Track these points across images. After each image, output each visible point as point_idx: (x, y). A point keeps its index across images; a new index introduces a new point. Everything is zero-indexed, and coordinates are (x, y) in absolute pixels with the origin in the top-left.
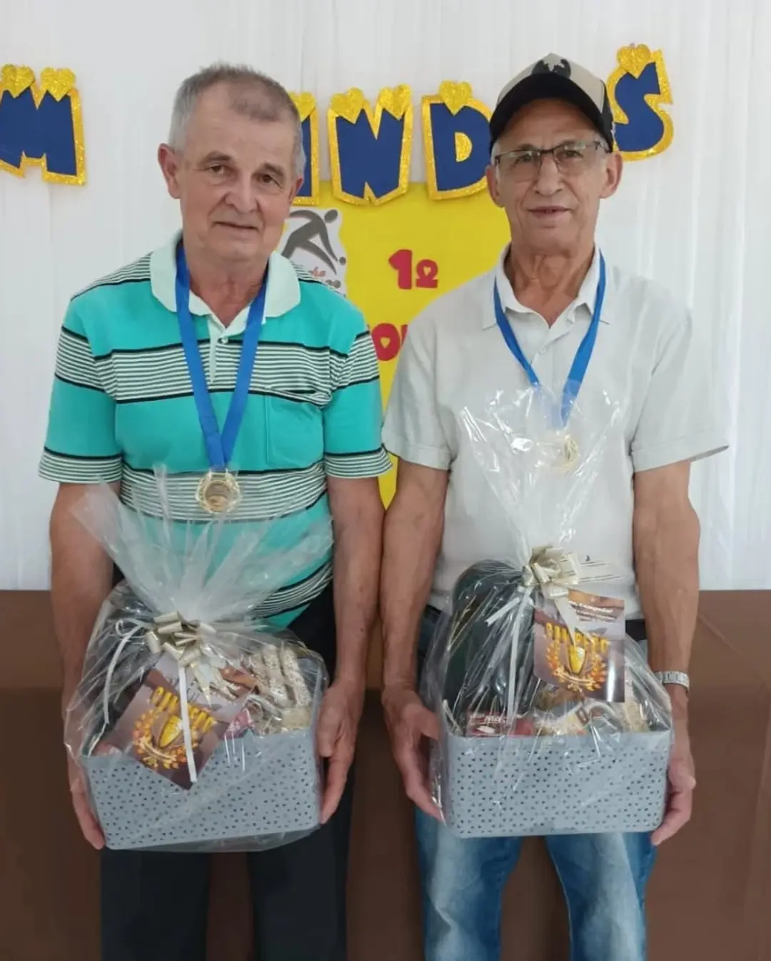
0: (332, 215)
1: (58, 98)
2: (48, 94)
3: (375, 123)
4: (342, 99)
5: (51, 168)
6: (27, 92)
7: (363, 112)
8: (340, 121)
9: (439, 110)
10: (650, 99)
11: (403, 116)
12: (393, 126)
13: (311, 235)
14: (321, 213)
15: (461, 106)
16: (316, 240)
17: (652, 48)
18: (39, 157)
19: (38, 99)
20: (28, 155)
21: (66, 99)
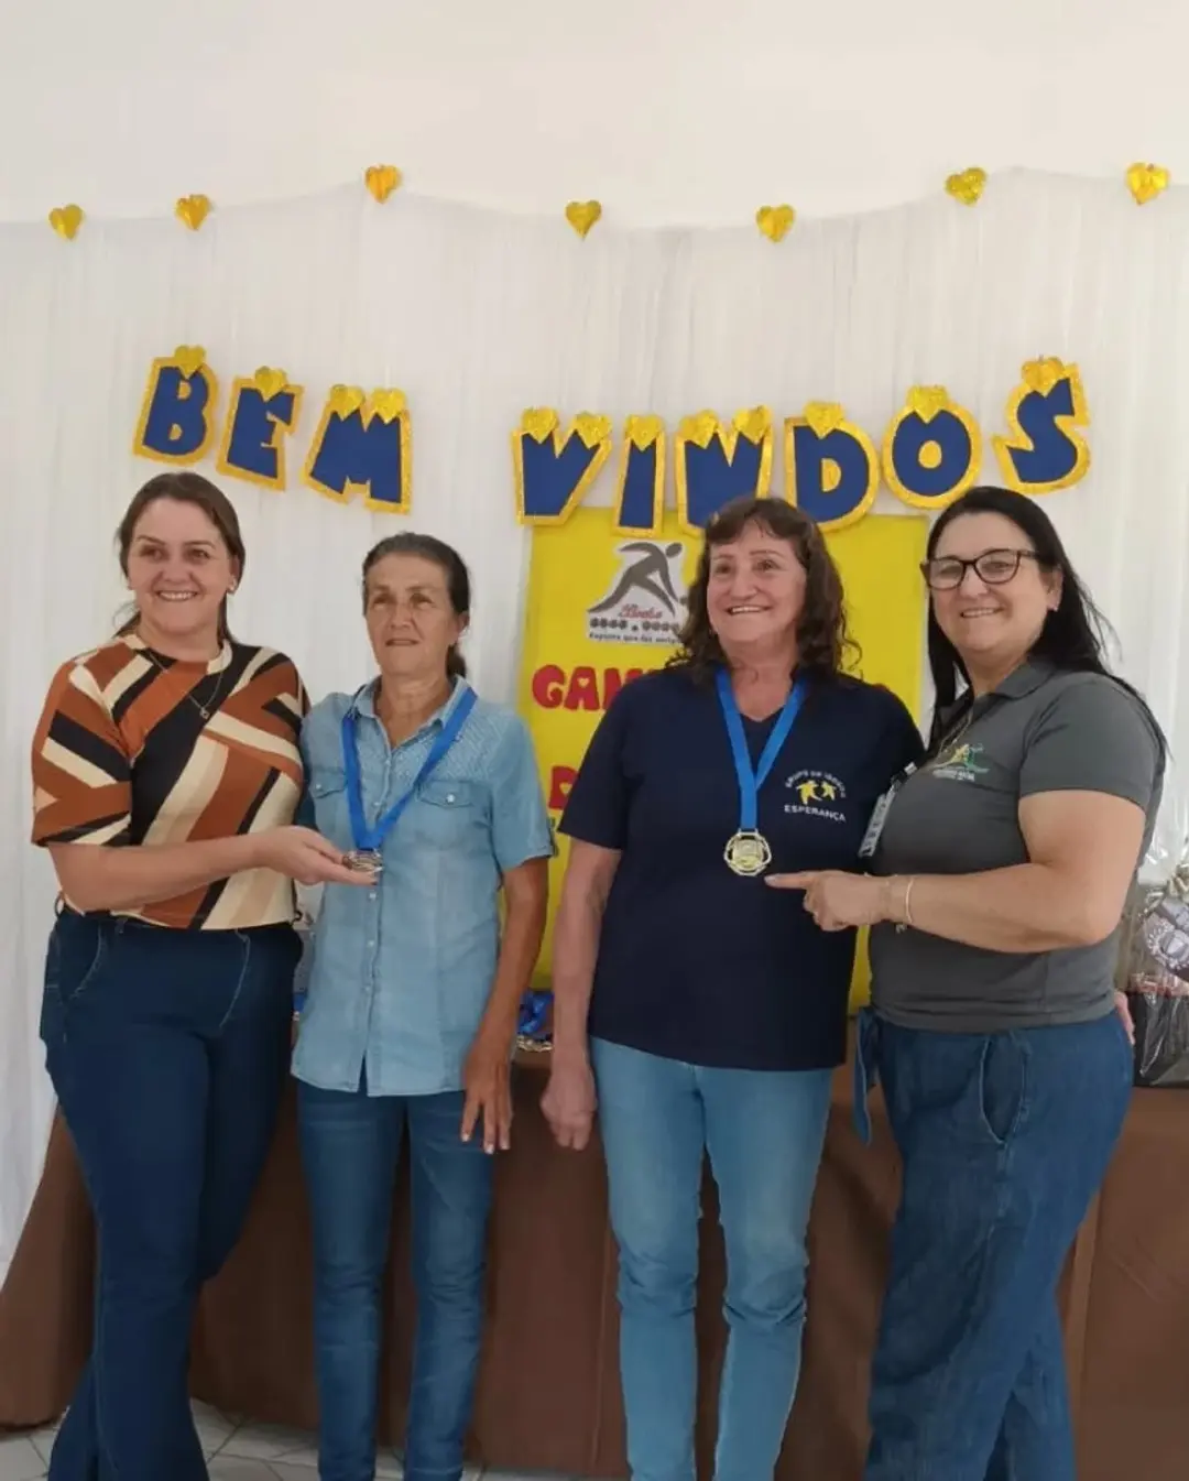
0: (675, 549)
1: (387, 420)
2: (377, 418)
3: (729, 448)
4: (693, 421)
5: (375, 494)
6: (356, 415)
7: (715, 437)
8: (690, 446)
9: (803, 435)
10: (1061, 421)
11: (762, 440)
12: (749, 451)
13: (651, 571)
14: (663, 546)
15: (831, 429)
16: (655, 577)
17: (1065, 363)
18: (363, 482)
19: (366, 421)
20: (353, 481)
21: (396, 422)
